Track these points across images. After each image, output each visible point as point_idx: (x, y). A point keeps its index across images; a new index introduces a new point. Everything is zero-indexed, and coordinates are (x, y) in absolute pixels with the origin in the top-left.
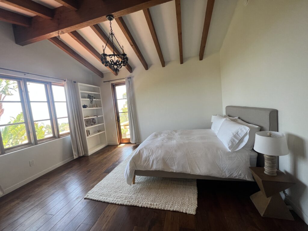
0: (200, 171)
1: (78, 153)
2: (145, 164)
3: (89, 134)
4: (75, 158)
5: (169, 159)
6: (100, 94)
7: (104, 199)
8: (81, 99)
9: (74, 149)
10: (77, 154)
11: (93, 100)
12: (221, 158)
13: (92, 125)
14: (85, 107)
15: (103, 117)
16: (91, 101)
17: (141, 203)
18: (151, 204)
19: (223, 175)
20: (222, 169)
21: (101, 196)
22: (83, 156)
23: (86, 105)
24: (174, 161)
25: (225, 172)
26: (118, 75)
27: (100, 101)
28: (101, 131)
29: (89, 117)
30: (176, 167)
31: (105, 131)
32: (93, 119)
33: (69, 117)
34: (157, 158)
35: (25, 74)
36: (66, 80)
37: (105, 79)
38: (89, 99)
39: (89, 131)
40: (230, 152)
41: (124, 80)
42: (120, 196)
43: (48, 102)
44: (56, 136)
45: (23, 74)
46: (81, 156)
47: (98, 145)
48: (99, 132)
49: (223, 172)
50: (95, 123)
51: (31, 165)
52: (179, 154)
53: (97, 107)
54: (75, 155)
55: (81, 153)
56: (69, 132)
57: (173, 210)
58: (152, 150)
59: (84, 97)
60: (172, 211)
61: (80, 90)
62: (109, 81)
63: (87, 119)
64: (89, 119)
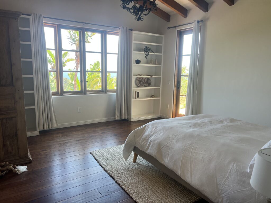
0: (191, 178)
1: (121, 115)
2: (143, 143)
3: (138, 97)
4: (116, 119)
5: (165, 147)
6: (162, 46)
7: (100, 160)
8: (133, 52)
9: (117, 108)
10: (119, 116)
11: (148, 54)
12: (227, 175)
13: (145, 86)
14: (138, 62)
15: (160, 78)
16: (146, 55)
17: (119, 178)
18: (124, 184)
19: (218, 201)
20: (221, 192)
21: (101, 157)
22: (125, 120)
23: (139, 59)
24: (169, 151)
25: (223, 198)
26: (188, 17)
27: (161, 55)
28: (154, 97)
29: (141, 75)
30: (168, 160)
31: (160, 98)
32: (148, 79)
33: (117, 72)
34: (154, 140)
35: (84, 24)
36: (121, 27)
37: (170, 24)
38: (143, 53)
39: (138, 93)
40: (248, 172)
41: (192, 26)
42: (112, 165)
43: (102, 53)
44: (104, 90)
45: (82, 24)
46: (123, 119)
47: (149, 113)
48: (152, 96)
49: (221, 196)
50: (149, 85)
51: (79, 112)
52: (178, 146)
53: (156, 64)
54: (117, 116)
55: (123, 116)
56: (115, 90)
57: (136, 200)
58: (156, 130)
59: (140, 50)
60: (134, 201)
61: (134, 41)
62: (175, 27)
63: (140, 78)
64: (142, 78)
